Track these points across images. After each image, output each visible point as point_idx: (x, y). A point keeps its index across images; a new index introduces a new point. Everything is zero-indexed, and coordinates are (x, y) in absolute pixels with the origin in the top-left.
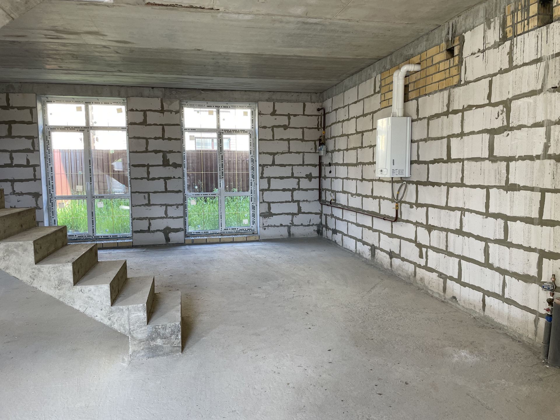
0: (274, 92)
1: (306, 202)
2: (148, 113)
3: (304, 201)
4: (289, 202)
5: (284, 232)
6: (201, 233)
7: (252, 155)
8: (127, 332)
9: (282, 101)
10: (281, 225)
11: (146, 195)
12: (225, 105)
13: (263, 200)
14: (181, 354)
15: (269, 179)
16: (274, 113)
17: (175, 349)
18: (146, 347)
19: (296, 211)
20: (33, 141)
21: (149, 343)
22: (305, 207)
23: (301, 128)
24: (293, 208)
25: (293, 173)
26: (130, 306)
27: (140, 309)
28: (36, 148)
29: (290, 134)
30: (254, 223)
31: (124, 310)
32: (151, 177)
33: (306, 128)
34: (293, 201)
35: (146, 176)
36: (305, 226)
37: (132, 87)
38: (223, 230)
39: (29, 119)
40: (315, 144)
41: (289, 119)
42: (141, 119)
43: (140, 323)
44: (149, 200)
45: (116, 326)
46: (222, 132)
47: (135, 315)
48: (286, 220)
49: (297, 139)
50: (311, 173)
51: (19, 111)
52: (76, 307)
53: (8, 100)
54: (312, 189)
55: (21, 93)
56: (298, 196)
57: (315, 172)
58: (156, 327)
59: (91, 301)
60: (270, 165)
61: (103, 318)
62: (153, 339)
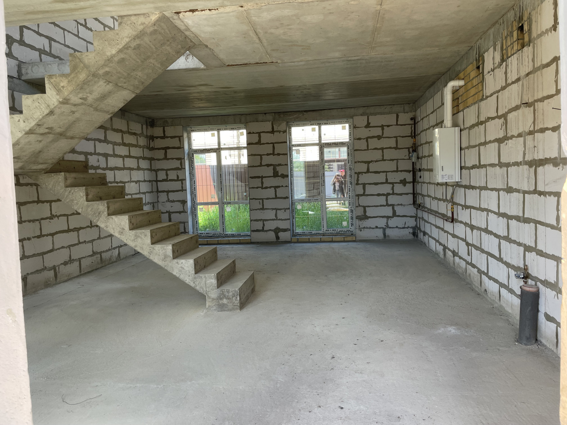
0: (368, 106)
1: (400, 206)
2: (262, 134)
3: (398, 205)
4: (384, 206)
5: (379, 234)
6: (306, 233)
7: (350, 164)
8: (204, 293)
9: (375, 114)
10: (377, 227)
11: (261, 201)
12: (326, 122)
13: (359, 204)
14: (239, 311)
15: (364, 185)
16: (368, 126)
17: (236, 307)
18: (217, 303)
19: (391, 214)
20: (181, 161)
21: (219, 301)
22: (399, 210)
23: (394, 137)
24: (388, 211)
25: (387, 179)
26: (206, 275)
27: (213, 277)
28: (183, 167)
29: (384, 143)
30: (352, 225)
31: (203, 277)
32: (264, 186)
33: (399, 136)
34: (387, 205)
35: (261, 186)
36: (400, 228)
37: (249, 114)
38: (324, 230)
39: (178, 145)
40: (409, 151)
41: (383, 129)
42: (256, 140)
43: (213, 287)
44: (263, 205)
45: (198, 288)
46: (323, 145)
47: (209, 281)
48: (382, 223)
49: (390, 148)
50: (405, 179)
51: (172, 139)
52: (174, 273)
53: (164, 131)
54: (407, 194)
55: (173, 126)
56: (392, 200)
57: (409, 177)
58: (223, 291)
59: (183, 270)
60: (365, 173)
61: (190, 282)
62: (221, 299)
